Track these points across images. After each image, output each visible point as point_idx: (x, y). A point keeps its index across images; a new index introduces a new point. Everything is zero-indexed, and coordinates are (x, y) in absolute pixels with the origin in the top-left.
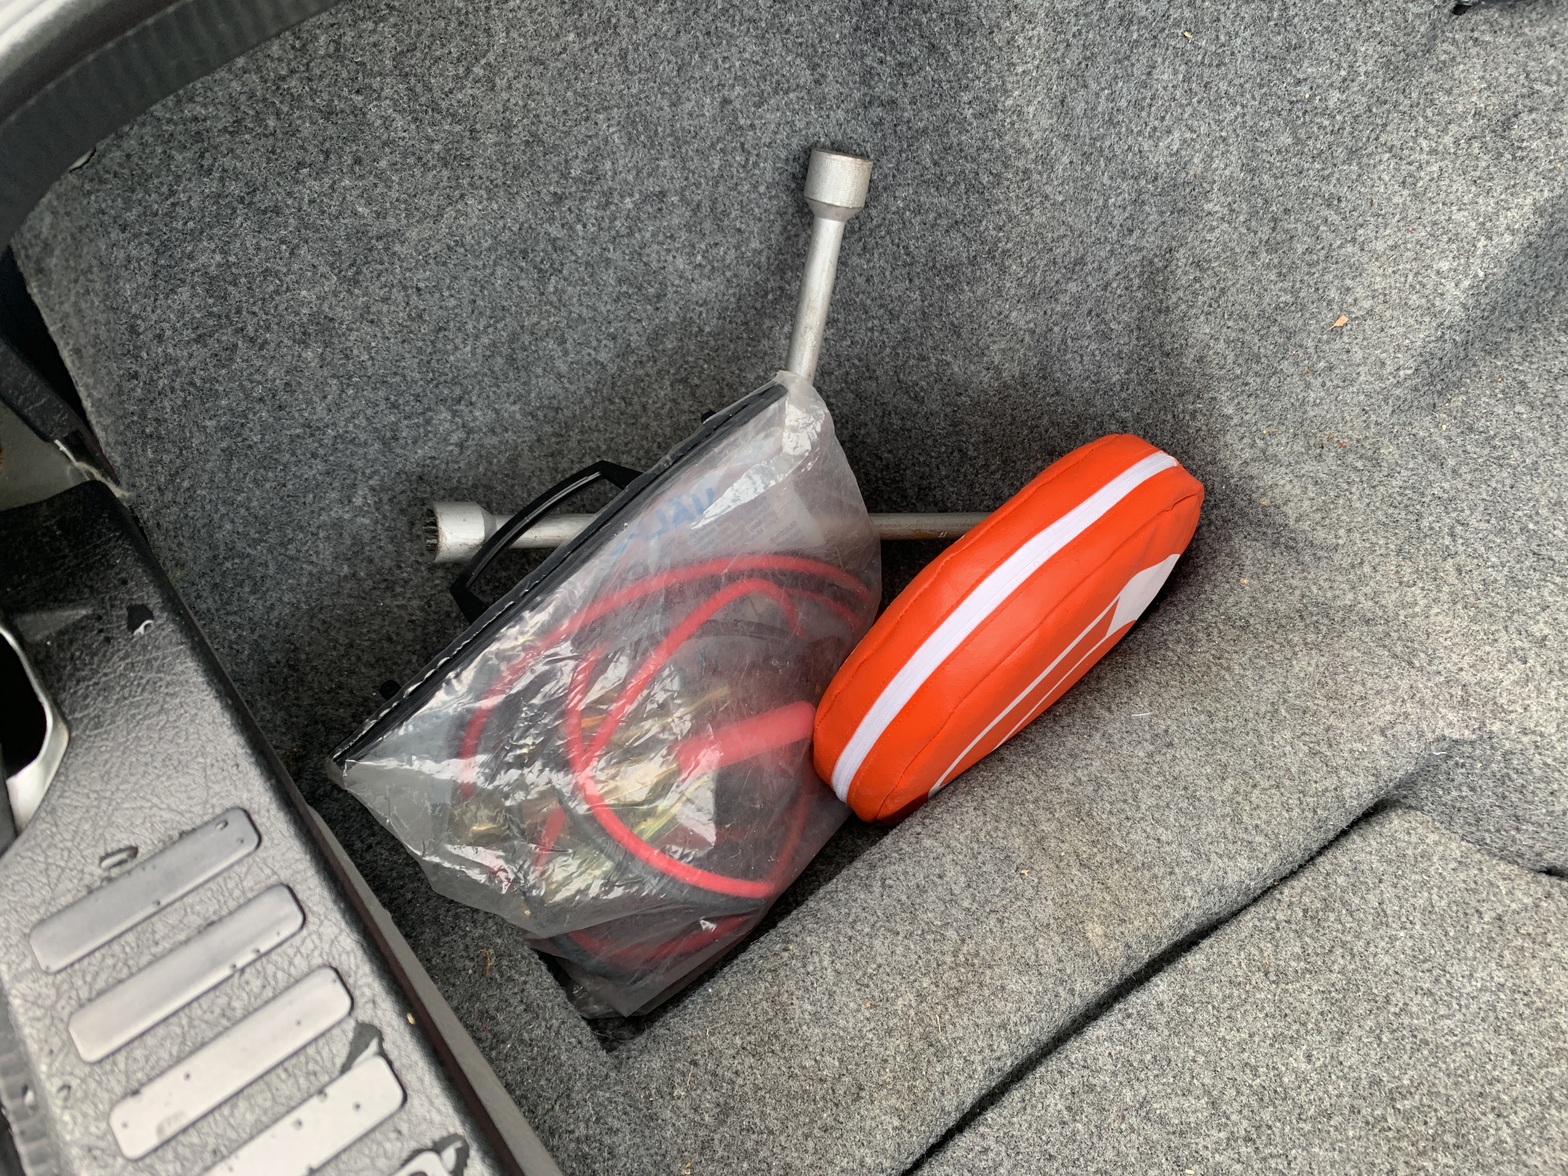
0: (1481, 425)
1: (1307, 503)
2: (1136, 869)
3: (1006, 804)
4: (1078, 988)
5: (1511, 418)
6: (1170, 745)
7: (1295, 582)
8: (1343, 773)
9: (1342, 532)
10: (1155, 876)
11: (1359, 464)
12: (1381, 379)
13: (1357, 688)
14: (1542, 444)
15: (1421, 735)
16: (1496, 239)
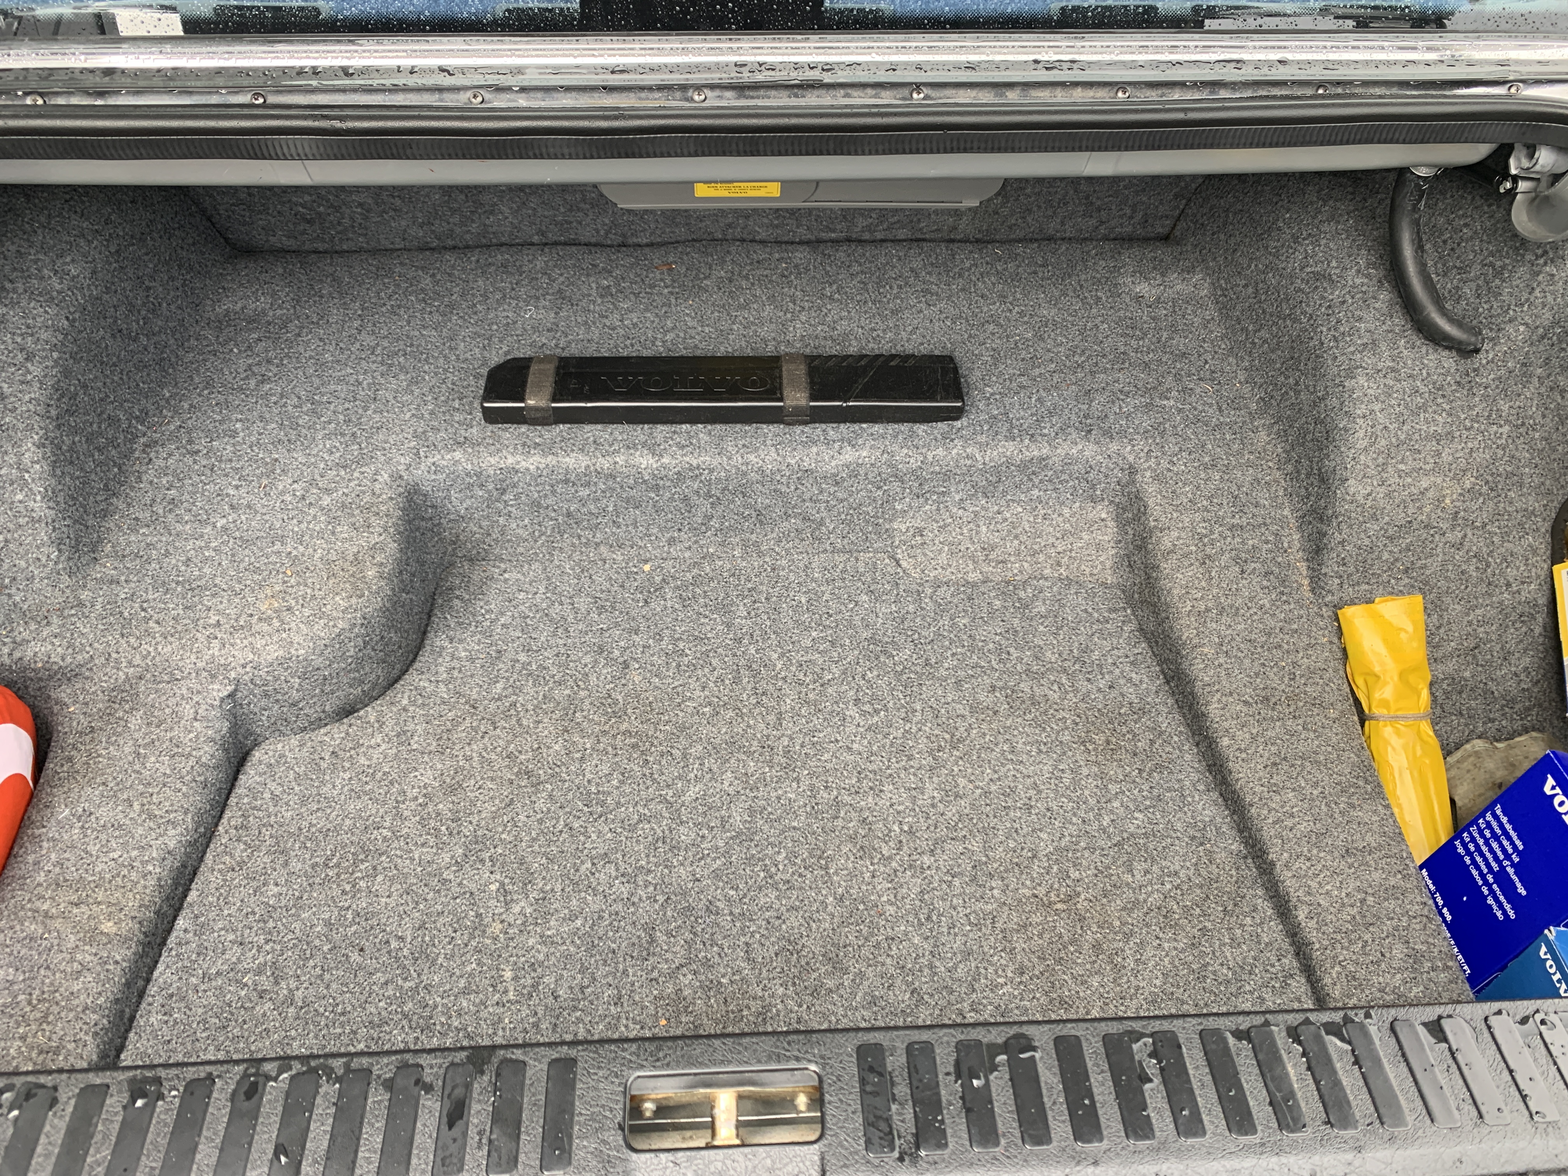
0: (127, 552)
1: (59, 649)
2: (110, 882)
3: (12, 917)
4: (118, 958)
5: (140, 538)
6: (91, 814)
7: (93, 689)
8: (194, 753)
9: (88, 649)
10: (124, 876)
11: (73, 612)
12: (44, 566)
13: (167, 711)
14: (164, 539)
15: (212, 706)
16: (32, 471)
